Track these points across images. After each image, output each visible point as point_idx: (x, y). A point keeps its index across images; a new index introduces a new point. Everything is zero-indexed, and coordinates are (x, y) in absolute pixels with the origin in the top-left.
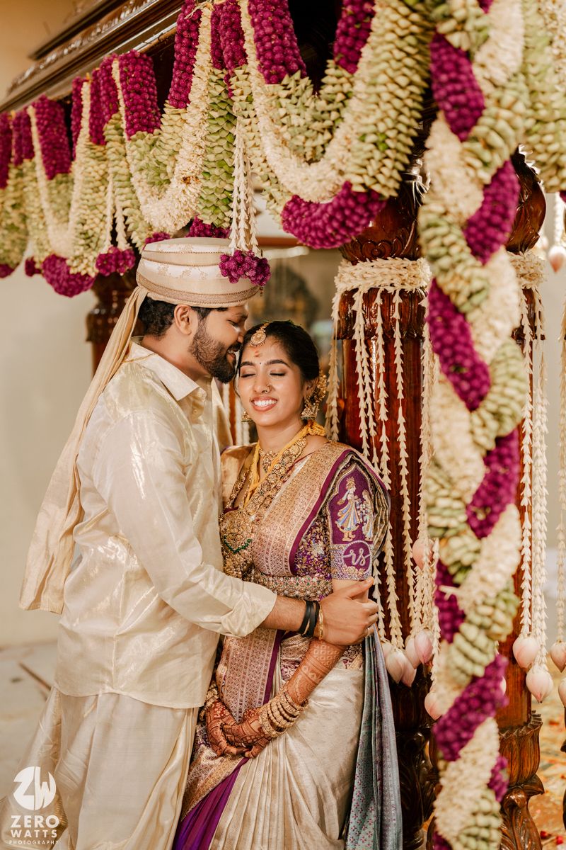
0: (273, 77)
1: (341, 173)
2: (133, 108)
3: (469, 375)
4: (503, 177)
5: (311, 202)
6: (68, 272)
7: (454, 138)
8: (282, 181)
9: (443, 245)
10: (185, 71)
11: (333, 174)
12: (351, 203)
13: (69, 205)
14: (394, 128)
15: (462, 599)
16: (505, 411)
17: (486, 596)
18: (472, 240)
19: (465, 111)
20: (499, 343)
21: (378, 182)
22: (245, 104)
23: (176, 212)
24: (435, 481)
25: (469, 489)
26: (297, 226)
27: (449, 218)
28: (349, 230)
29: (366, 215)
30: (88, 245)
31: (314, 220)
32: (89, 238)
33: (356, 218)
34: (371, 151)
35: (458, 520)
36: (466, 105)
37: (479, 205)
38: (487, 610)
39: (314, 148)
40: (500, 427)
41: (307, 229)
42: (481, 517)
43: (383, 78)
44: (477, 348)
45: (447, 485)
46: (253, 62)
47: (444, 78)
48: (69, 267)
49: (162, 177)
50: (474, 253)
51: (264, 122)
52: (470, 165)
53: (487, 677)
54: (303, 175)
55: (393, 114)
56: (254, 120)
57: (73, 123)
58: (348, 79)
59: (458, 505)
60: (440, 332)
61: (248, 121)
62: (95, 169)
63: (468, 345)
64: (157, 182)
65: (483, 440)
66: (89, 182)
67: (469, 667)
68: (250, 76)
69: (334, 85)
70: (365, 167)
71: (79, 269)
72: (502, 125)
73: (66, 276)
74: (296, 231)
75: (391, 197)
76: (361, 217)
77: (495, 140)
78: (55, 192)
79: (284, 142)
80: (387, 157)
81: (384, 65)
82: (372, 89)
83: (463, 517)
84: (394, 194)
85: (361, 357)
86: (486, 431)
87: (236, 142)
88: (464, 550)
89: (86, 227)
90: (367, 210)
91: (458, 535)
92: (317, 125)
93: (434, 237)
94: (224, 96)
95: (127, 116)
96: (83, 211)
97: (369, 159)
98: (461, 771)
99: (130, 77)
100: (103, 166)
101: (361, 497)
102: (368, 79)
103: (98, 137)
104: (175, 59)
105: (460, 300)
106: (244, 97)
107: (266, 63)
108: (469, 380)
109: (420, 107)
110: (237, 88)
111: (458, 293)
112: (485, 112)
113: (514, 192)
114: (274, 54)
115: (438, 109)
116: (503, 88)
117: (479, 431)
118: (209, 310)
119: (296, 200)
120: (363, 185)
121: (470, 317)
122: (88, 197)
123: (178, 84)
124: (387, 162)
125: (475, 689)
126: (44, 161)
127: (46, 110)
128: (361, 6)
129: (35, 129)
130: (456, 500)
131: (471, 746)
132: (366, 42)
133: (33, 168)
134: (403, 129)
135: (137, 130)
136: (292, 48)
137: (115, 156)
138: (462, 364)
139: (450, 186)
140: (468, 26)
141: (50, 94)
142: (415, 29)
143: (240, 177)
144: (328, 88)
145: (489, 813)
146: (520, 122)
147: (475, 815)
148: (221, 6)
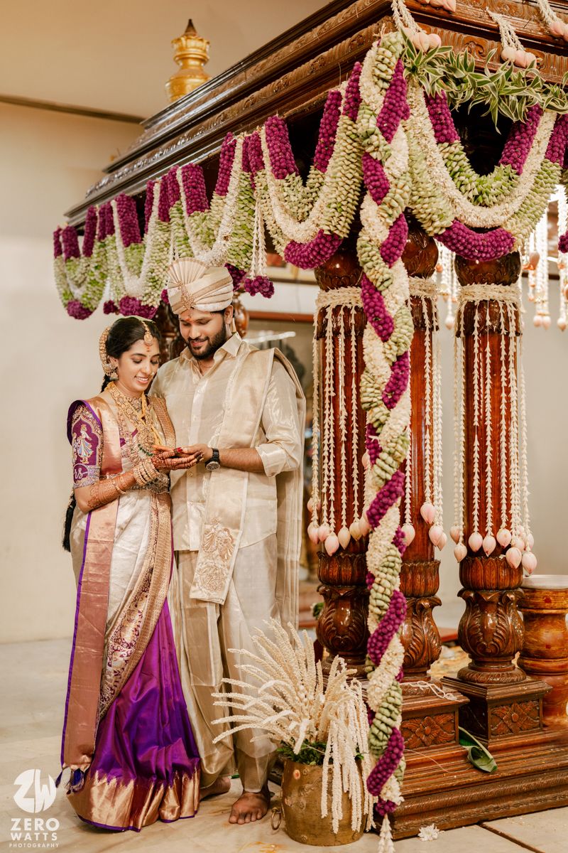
0: (280, 173)
1: (318, 225)
2: (192, 197)
3: (383, 321)
4: (400, 223)
5: (301, 244)
6: (140, 305)
7: (375, 203)
8: (285, 232)
9: (368, 256)
10: (226, 174)
11: (313, 226)
12: (323, 241)
13: (141, 262)
14: (345, 200)
15: (380, 441)
16: (402, 341)
17: (393, 438)
18: (384, 254)
19: (380, 190)
20: (398, 307)
21: (337, 229)
22: (263, 191)
24: (365, 379)
25: (383, 383)
26: (293, 257)
27: (372, 243)
28: (322, 256)
29: (331, 248)
30: (155, 286)
31: (303, 252)
32: (155, 281)
33: (326, 249)
34: (334, 213)
35: (378, 399)
36: (379, 187)
37: (387, 236)
38: (394, 444)
39: (303, 213)
40: (399, 349)
41: (299, 258)
42: (390, 397)
43: (339, 174)
44: (387, 309)
45: (372, 381)
46: (268, 167)
47: (369, 173)
48: (140, 301)
49: (211, 237)
50: (385, 261)
51: (274, 200)
52: (382, 216)
53: (392, 480)
54: (297, 228)
55: (345, 193)
56: (268, 200)
57: (146, 209)
58: (322, 175)
59: (377, 391)
60: (367, 301)
61: (264, 201)
62: (162, 237)
63: (382, 307)
64: (207, 241)
65: (390, 356)
66: (157, 245)
67: (384, 475)
68: (266, 175)
69: (314, 179)
70: (331, 221)
71: (148, 302)
72: (397, 196)
73: (138, 308)
74: (293, 260)
75: (345, 238)
76: (329, 249)
77: (394, 203)
78: (130, 254)
79: (286, 211)
80: (342, 216)
81: (340, 168)
82: (334, 180)
83: (381, 398)
84: (347, 236)
86: (392, 351)
87: (255, 214)
88: (381, 413)
89: (154, 274)
90: (332, 245)
91: (376, 406)
92: (305, 201)
93: (365, 252)
94: (249, 187)
95: (187, 204)
96: (152, 264)
97: (332, 217)
98: (379, 531)
99: (190, 178)
100: (167, 235)
102: (332, 175)
103: (164, 216)
104: (220, 167)
105: (377, 284)
106: (263, 187)
107: (276, 168)
108: (382, 325)
109: (359, 190)
110: (258, 182)
111: (377, 280)
112: (390, 190)
113: (405, 230)
114: (280, 163)
115: (367, 189)
116: (399, 179)
117: (388, 352)
119: (293, 243)
120: (330, 231)
121: (383, 293)
122: (156, 254)
123: (221, 181)
124: (342, 218)
125: (387, 487)
126: (123, 236)
127: (125, 203)
128: (328, 138)
129: (115, 215)
130: (377, 389)
131: (385, 518)
132: (331, 156)
133: (114, 241)
134: (351, 201)
135: (194, 211)
136: (291, 160)
137: (176, 227)
138: (378, 316)
139: (373, 227)
140: (380, 149)
141: (128, 192)
142: (355, 150)
143: (258, 235)
144: (311, 181)
145: (395, 556)
146: (407, 195)
147: (387, 556)
148: (249, 138)
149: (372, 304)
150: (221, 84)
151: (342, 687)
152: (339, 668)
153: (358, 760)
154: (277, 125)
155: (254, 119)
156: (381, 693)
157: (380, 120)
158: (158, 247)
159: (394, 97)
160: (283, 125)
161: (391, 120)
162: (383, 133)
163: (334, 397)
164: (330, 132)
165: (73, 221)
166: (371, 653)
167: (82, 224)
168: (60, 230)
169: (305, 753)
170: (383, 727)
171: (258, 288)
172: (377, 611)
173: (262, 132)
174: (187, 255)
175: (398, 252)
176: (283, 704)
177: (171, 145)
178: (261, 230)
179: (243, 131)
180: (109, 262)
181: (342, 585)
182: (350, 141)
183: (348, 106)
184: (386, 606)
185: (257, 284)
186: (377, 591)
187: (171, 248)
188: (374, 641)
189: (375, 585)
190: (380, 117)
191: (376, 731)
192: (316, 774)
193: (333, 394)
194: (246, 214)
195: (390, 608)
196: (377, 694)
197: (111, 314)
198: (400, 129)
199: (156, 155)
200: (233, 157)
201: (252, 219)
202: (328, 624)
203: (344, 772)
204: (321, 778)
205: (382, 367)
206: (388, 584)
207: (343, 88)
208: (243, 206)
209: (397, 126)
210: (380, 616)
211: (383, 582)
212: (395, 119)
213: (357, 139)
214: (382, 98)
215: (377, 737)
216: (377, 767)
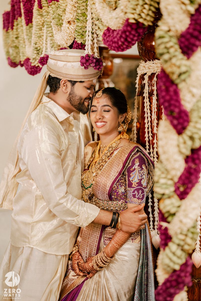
1: (126, 14)
3: (177, 116)
5: (114, 30)
6: (31, 65)
8: (103, 20)
9: (166, 48)
11: (122, 15)
12: (129, 29)
15: (170, 229)
16: (196, 136)
17: (182, 230)
18: (182, 45)
20: (195, 100)
21: (142, 17)
23: (66, 37)
25: (176, 175)
26: (108, 41)
27: (171, 33)
29: (137, 35)
30: (38, 53)
31: (114, 38)
32: (38, 50)
33: (131, 36)
35: (170, 190)
37: (187, 26)
38: (182, 237)
39: (116, 2)
40: (193, 144)
41: (111, 43)
42: (182, 189)
44: (183, 102)
45: (165, 172)
48: (31, 63)
49: (61, 21)
50: (183, 52)
52: (183, 3)
53: (181, 270)
54: (110, 16)
59: (170, 182)
62: (40, 20)
63: (178, 101)
64: (59, 24)
65: (184, 150)
67: (171, 265)
70: (135, 10)
71: (35, 64)
73: (30, 67)
74: (107, 44)
75: (149, 26)
76: (134, 36)
78: (28, 31)
80: (146, 4)
83: (173, 189)
84: (151, 24)
85: (147, 104)
87: (88, 3)
88: (172, 206)
89: (37, 46)
90: (137, 32)
91: (169, 197)
93: (162, 43)
96: (36, 39)
97: (137, 5)
100: (43, 19)
101: (141, 167)
103: (40, 5)
105: (174, 77)
108: (177, 119)
111: (173, 73)
118: (76, 82)
119: (108, 29)
120: (134, 19)
121: (180, 86)
122: (38, 32)
124: (146, 6)
125: (175, 275)
126: (25, 18)
129: (22, 4)
130: (169, 180)
138: (174, 110)
149: (168, 98)
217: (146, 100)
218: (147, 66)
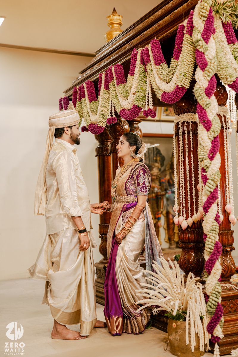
0: (158, 63)
1: (176, 84)
2: (119, 78)
3: (207, 122)
4: (213, 79)
5: (168, 93)
6: (97, 126)
7: (201, 71)
8: (161, 88)
9: (200, 94)
10: (133, 66)
11: (174, 84)
12: (178, 90)
13: (97, 108)
14: (188, 71)
15: (207, 175)
16: (216, 130)
17: (213, 173)
18: (206, 93)
19: (203, 65)
20: (213, 116)
21: (185, 84)
22: (150, 72)
23: (131, 103)
24: (200, 148)
25: (208, 149)
26: (165, 98)
27: (201, 88)
28: (178, 97)
29: (182, 93)
30: (103, 118)
31: (169, 96)
32: (104, 116)
33: (179, 94)
34: (183, 77)
36: (204, 64)
37: (208, 85)
38: (213, 176)
39: (169, 79)
40: (215, 134)
41: (168, 99)
42: (211, 155)
43: (185, 60)
44: (208, 117)
45: (203, 149)
46: (152, 61)
47: (198, 58)
48: (97, 124)
49: (128, 94)
50: (207, 96)
51: (156, 75)
52: (205, 76)
53: (214, 192)
54: (166, 86)
55: (188, 68)
56: (153, 75)
57: (99, 85)
58: (177, 62)
59: (205, 153)
60: (200, 114)
61: (151, 76)
62: (106, 96)
63: (206, 116)
64: (126, 96)
65: (210, 137)
66: (104, 100)
67: (210, 190)
68: (152, 65)
69: (173, 64)
70: (181, 81)
71: (101, 125)
72: (212, 67)
75: (188, 88)
76: (181, 93)
77: (210, 70)
78: (92, 106)
79: (161, 79)
80: (187, 78)
81: (185, 57)
82: (182, 63)
83: (207, 156)
84: (189, 88)
86: (211, 135)
87: (147, 82)
88: (207, 163)
89: (103, 113)
90: (182, 92)
91: (206, 159)
92: (170, 73)
93: (197, 93)
94: (144, 71)
95: (117, 81)
96: (102, 108)
97: (182, 79)
98: (209, 214)
99: (118, 70)
100: (108, 95)
101: (144, 174)
102: (181, 61)
103: (107, 87)
104: (131, 64)
105: (204, 106)
106: (150, 70)
107: (156, 61)
108: (206, 124)
109: (194, 67)
110: (148, 68)
111: (204, 104)
112: (208, 65)
113: (215, 82)
114: (158, 59)
115: (197, 65)
116: (212, 60)
117: (209, 135)
118: (72, 126)
119: (165, 92)
120: (181, 85)
121: (207, 110)
122: (104, 104)
123: (132, 70)
124: (187, 79)
125: (211, 195)
126: (89, 98)
127: (89, 84)
128: (179, 45)
129: (85, 89)
130: (205, 152)
131: (211, 209)
132: (180, 53)
133: (85, 100)
134: (190, 72)
135: (120, 83)
136: (162, 57)
137: (112, 91)
138: (205, 120)
139: (201, 81)
140: (203, 47)
141: (90, 80)
142: (192, 49)
143: (149, 91)
144: (172, 65)
145: (216, 226)
146: (216, 67)
147: (212, 226)
148: (143, 50)
149: (202, 115)
150: (129, 32)
151: (193, 286)
152: (191, 278)
153: (201, 318)
154: (156, 43)
155: (145, 42)
156: (212, 287)
157: (203, 34)
158: (105, 101)
159: (209, 24)
160: (158, 43)
161: (208, 34)
162: (204, 40)
163: (183, 161)
164: (180, 42)
165: (67, 94)
166: (207, 269)
167: (71, 95)
168: (62, 99)
169: (178, 316)
170: (213, 302)
171: (149, 113)
172: (209, 250)
173: (149, 47)
174: (117, 103)
175: (212, 92)
176: (167, 294)
177: (109, 58)
178: (150, 89)
179: (140, 48)
180: (83, 110)
181: (190, 243)
182: (189, 45)
183: (188, 30)
184: (213, 248)
185: (149, 112)
186: (208, 241)
187: (110, 101)
188: (208, 263)
189: (207, 239)
190: (202, 33)
191: (210, 304)
192: (183, 325)
193: (183, 160)
194: (143, 82)
195: (215, 249)
196: (210, 287)
197: (84, 132)
198: (211, 38)
199: (102, 64)
200: (137, 59)
201: (145, 85)
202: (184, 261)
203: (196, 324)
204: (185, 327)
205: (207, 142)
206: (213, 238)
207: (185, 23)
208: (141, 79)
209: (210, 36)
210: (210, 252)
211: (211, 237)
212: (209, 33)
213: (193, 44)
214: (204, 25)
215: (210, 307)
216: (211, 320)
217: (180, 137)
218: (180, 118)
